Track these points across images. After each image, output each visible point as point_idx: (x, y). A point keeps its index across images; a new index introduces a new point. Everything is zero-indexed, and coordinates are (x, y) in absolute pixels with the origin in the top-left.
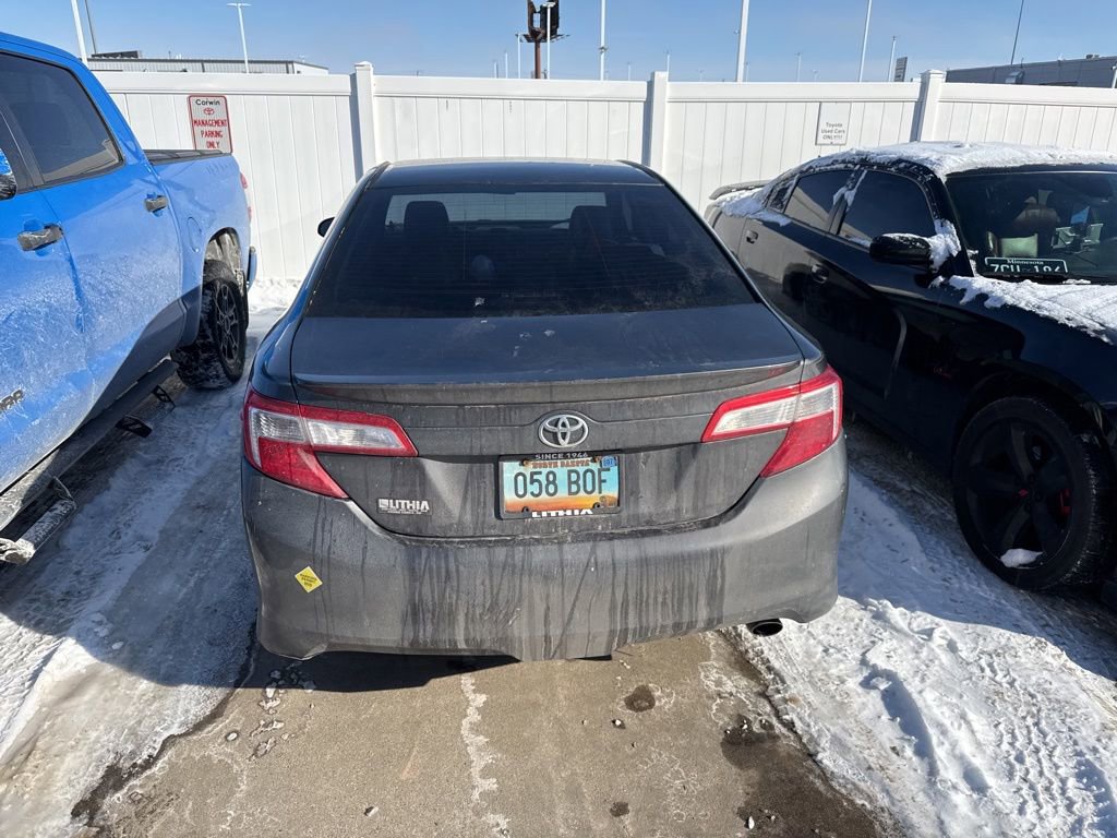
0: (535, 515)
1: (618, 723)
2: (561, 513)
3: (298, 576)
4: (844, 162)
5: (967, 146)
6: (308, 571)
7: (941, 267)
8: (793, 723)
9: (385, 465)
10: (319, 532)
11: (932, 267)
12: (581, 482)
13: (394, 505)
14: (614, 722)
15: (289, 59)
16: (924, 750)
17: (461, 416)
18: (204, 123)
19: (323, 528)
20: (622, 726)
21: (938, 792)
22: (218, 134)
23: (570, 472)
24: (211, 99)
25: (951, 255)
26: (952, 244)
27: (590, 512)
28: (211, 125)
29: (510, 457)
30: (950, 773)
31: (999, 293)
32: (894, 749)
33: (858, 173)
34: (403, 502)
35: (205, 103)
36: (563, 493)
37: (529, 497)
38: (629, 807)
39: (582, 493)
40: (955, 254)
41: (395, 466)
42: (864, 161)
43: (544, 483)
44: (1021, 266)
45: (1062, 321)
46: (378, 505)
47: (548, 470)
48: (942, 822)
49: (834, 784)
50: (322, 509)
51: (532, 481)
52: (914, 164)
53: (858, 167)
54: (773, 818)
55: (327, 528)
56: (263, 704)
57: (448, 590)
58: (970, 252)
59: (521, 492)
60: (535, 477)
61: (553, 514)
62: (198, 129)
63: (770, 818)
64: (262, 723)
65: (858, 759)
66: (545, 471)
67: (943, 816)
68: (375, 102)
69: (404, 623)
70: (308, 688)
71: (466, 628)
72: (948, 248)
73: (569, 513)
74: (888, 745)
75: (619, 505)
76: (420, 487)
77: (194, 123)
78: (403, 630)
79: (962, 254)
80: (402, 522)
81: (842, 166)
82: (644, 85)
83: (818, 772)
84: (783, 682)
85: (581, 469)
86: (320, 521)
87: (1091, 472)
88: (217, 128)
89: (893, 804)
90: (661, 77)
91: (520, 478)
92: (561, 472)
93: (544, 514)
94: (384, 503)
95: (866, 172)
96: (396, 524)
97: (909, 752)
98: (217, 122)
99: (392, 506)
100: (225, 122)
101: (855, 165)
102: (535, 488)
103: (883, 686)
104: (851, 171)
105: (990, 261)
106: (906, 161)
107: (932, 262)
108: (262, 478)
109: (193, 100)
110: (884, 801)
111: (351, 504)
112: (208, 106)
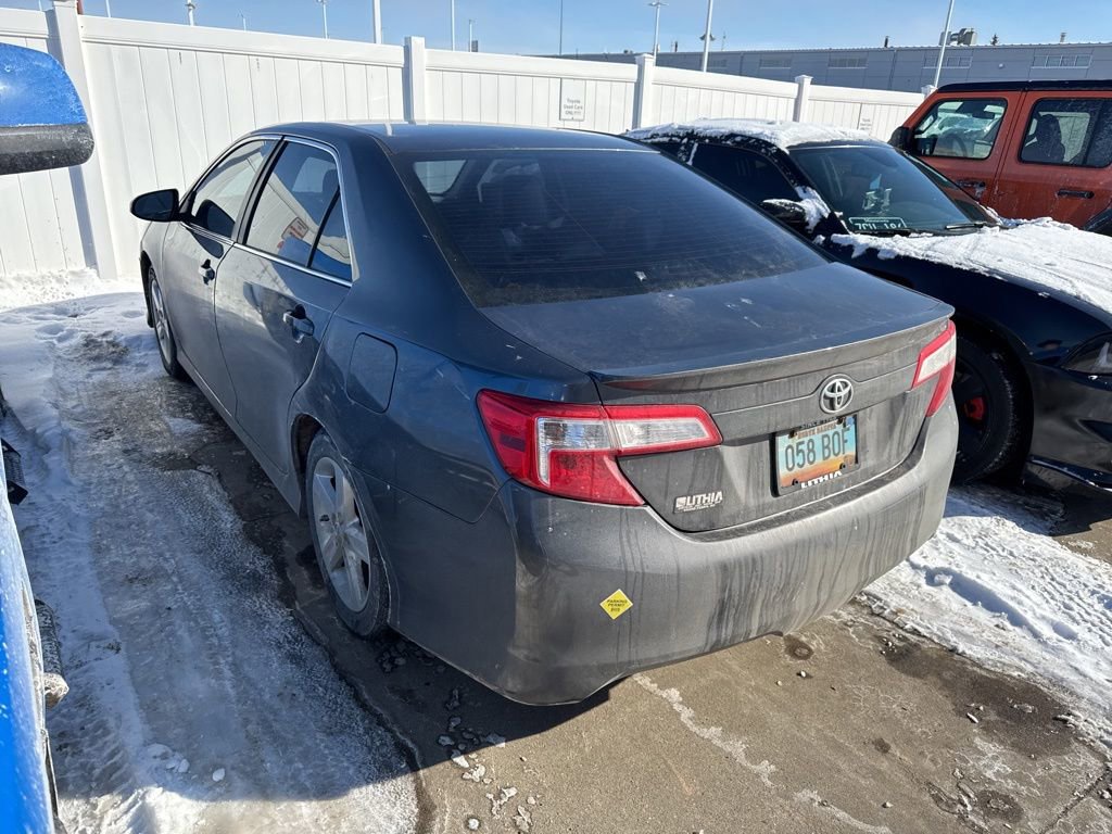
0: (803, 485)
1: (803, 674)
2: (821, 479)
3: (604, 605)
4: (665, 135)
5: (778, 123)
6: (619, 595)
7: (816, 228)
8: (916, 630)
9: (689, 457)
10: (627, 549)
11: (808, 227)
12: (831, 446)
13: (691, 502)
14: (799, 674)
16: (1017, 621)
17: (760, 393)
19: (629, 541)
20: (808, 676)
21: (1053, 648)
23: (824, 437)
25: (823, 218)
26: (821, 207)
27: (839, 473)
29: (782, 433)
30: (1047, 632)
31: (884, 247)
32: (997, 626)
33: (689, 147)
34: (699, 497)
36: (819, 460)
37: (796, 468)
38: (886, 741)
39: (832, 457)
40: (826, 215)
41: (698, 457)
42: (691, 135)
43: (806, 452)
44: (876, 224)
45: (955, 266)
46: (675, 504)
47: (808, 438)
48: (1076, 669)
49: (987, 667)
50: (624, 520)
51: (799, 451)
52: (750, 138)
53: (685, 140)
54: (981, 708)
55: (633, 541)
56: (467, 776)
57: (753, 579)
58: (838, 214)
59: (790, 466)
60: (800, 447)
61: (816, 481)
63: (978, 709)
64: (491, 796)
65: (983, 642)
66: (806, 439)
67: (1073, 663)
68: (85, 48)
69: (709, 626)
70: (499, 743)
71: (761, 615)
72: (818, 211)
73: (826, 478)
74: (992, 626)
75: (857, 461)
76: (717, 478)
78: (708, 634)
79: (832, 215)
80: (695, 519)
81: (666, 139)
82: (401, 50)
83: (969, 662)
84: (880, 600)
85: (830, 433)
86: (624, 534)
87: (1006, 382)
89: (1036, 667)
90: (418, 42)
91: (790, 450)
92: (817, 438)
93: (810, 483)
94: (681, 502)
95: (696, 145)
96: (690, 522)
97: (1007, 624)
99: (688, 504)
101: (682, 138)
102: (799, 459)
103: (948, 580)
104: (680, 144)
105: (855, 221)
106: (742, 136)
107: (807, 224)
108: (550, 500)
110: (1030, 668)
111: (648, 509)
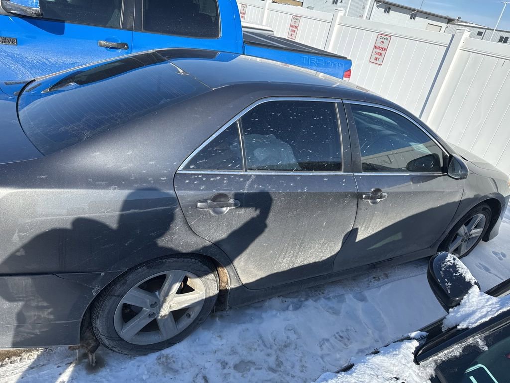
18: (378, 48)
22: (381, 54)
24: (386, 37)
28: (380, 50)
35: (382, 38)
62: (375, 50)
68: (459, 53)
77: (375, 47)
88: (382, 52)
100: (384, 49)
109: (380, 36)
112: (383, 40)
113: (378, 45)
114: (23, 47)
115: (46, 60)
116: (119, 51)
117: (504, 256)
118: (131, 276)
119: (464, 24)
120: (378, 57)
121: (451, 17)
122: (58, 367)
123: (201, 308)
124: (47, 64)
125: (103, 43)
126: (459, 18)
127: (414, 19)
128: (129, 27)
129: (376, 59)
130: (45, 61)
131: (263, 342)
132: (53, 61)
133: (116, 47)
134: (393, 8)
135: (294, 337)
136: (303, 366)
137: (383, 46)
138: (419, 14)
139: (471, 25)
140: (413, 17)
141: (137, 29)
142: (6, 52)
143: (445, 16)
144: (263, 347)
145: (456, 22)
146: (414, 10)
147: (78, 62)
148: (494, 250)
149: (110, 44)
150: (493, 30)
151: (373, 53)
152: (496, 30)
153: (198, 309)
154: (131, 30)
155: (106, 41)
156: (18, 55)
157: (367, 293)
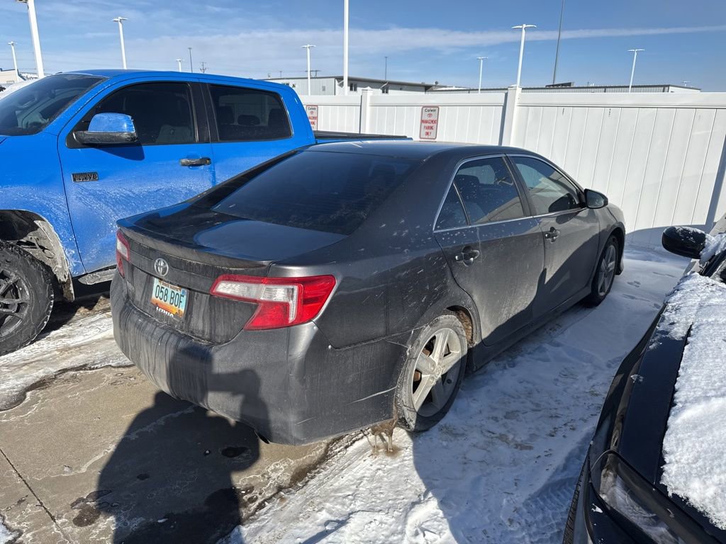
0: (158, 308)
2: (165, 312)
8: (263, 508)
12: (174, 299)
15: (667, 84)
18: (426, 122)
22: (431, 128)
23: (172, 292)
24: (432, 109)
27: (173, 316)
28: (429, 123)
29: (156, 277)
35: (429, 111)
36: (168, 302)
37: (159, 298)
39: (174, 305)
43: (164, 294)
47: (166, 288)
59: (157, 295)
60: (162, 290)
61: (162, 311)
62: (423, 125)
68: (517, 109)
73: (167, 313)
77: (422, 121)
85: (175, 292)
88: (432, 125)
91: (158, 288)
92: (170, 290)
93: (160, 310)
98: (432, 121)
100: (435, 122)
102: (161, 295)
109: (424, 109)
112: (430, 112)
113: (426, 118)
114: (105, 180)
115: (131, 191)
116: (202, 167)
117: (638, 283)
118: (422, 336)
119: (444, 89)
120: (429, 131)
121: (427, 83)
122: (364, 461)
123: (459, 369)
124: (130, 197)
125: (184, 161)
126: (436, 83)
127: (387, 92)
128: (205, 139)
129: (427, 134)
130: (128, 193)
131: (510, 396)
132: (136, 192)
133: (200, 163)
134: (359, 83)
135: (530, 386)
136: (556, 401)
137: (432, 118)
138: (390, 86)
139: (450, 89)
140: (385, 90)
141: (214, 140)
142: (87, 190)
143: (420, 83)
144: (513, 399)
145: (434, 88)
146: (384, 83)
147: (162, 187)
148: (627, 281)
149: (193, 161)
150: (477, 90)
151: (423, 127)
152: (481, 90)
153: (456, 371)
154: (208, 142)
155: (188, 158)
156: (100, 191)
157: (558, 340)
